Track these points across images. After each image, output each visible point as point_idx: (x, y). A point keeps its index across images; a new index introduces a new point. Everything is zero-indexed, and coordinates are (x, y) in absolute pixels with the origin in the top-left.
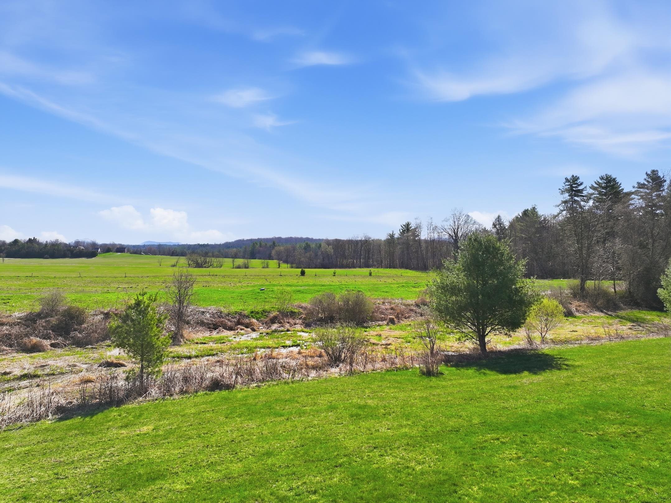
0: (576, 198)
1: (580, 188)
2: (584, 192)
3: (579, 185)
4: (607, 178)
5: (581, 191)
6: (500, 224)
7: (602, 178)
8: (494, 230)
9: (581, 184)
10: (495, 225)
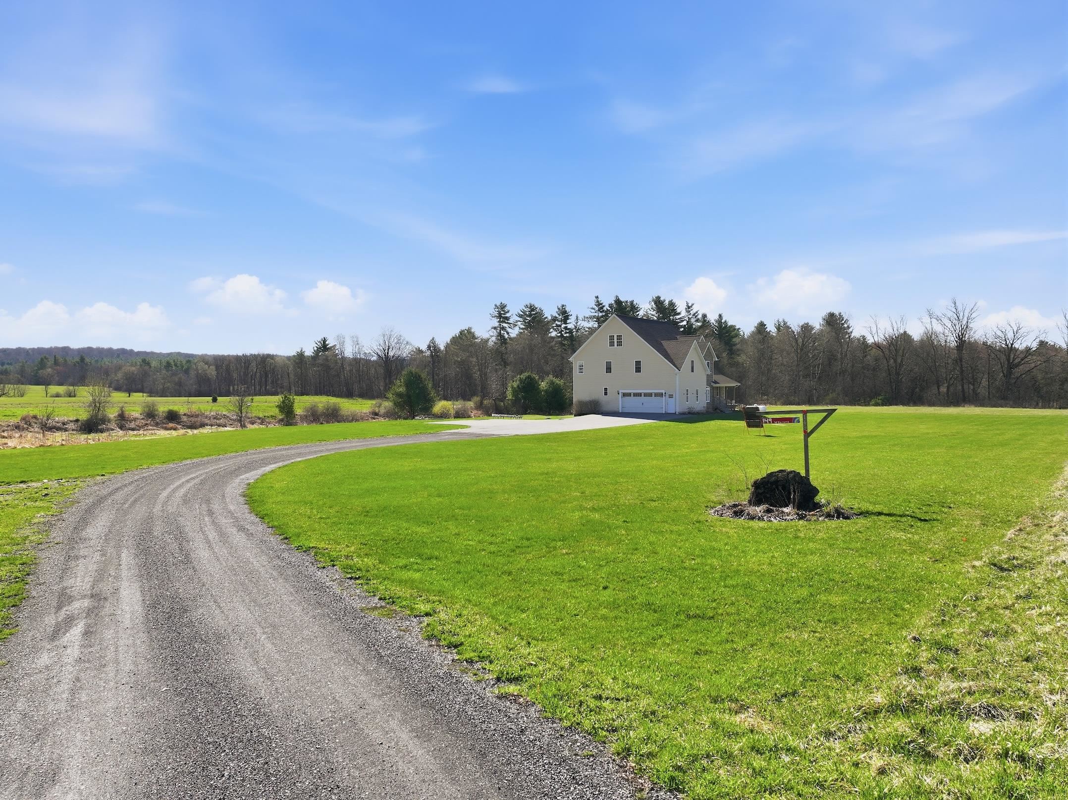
0: (505, 325)
1: (508, 315)
2: (511, 320)
3: (506, 313)
4: (531, 306)
5: (507, 318)
6: (435, 347)
7: (526, 306)
8: (428, 353)
9: (508, 312)
10: (429, 347)
